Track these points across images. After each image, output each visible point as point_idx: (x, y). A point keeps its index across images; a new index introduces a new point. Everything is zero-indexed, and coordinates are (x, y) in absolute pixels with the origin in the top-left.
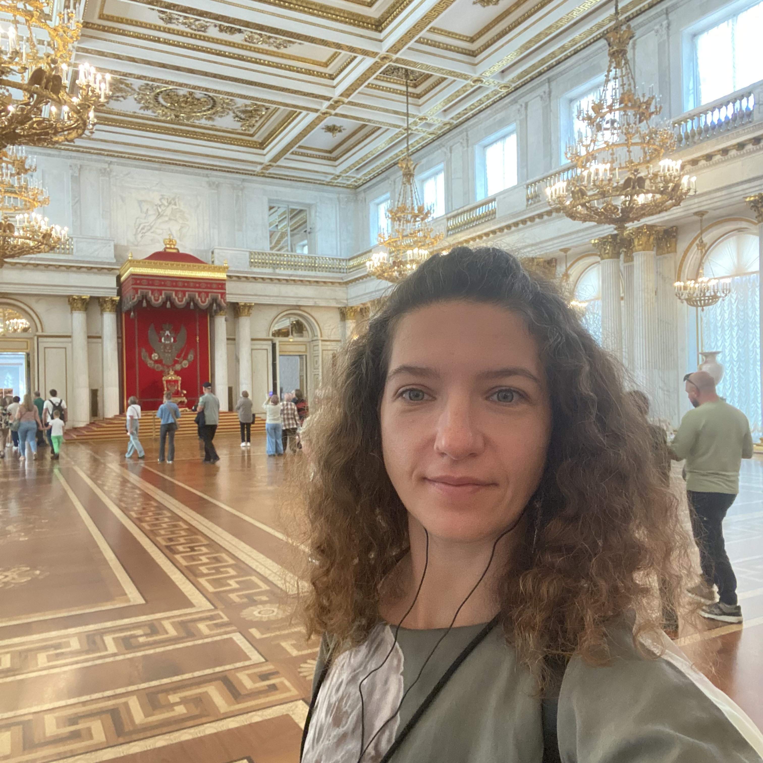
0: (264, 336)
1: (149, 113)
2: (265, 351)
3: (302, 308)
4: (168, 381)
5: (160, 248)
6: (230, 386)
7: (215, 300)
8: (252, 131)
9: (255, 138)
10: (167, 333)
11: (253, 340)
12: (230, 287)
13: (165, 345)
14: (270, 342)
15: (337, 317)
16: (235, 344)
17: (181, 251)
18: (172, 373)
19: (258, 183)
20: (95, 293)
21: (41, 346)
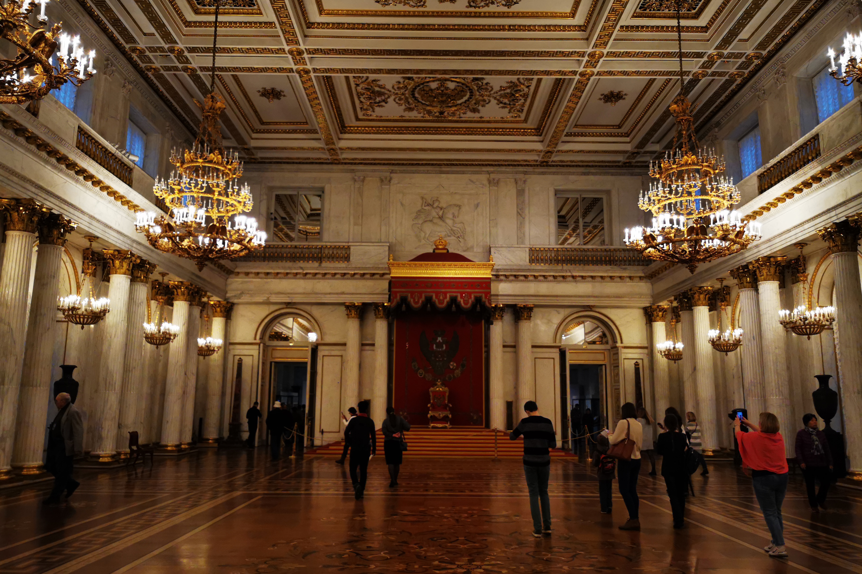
0: (549, 342)
1: (414, 114)
2: (552, 360)
3: (594, 309)
4: (435, 393)
6: (510, 400)
7: (478, 300)
8: (523, 117)
9: (528, 125)
10: (440, 339)
11: (533, 347)
13: (435, 352)
14: (557, 350)
15: (641, 318)
16: (515, 352)
17: (451, 251)
18: (439, 383)
19: (543, 173)
20: (368, 299)
21: (320, 354)
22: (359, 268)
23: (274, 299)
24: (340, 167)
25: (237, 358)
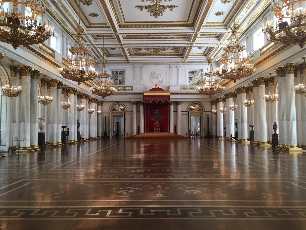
0: (185, 110)
1: (148, 52)
2: (186, 115)
4: (156, 124)
5: (154, 87)
6: (175, 125)
7: (166, 101)
8: (178, 52)
9: (179, 53)
10: (157, 110)
11: (181, 112)
12: (171, 97)
13: (156, 114)
14: (188, 112)
15: (210, 104)
16: (177, 113)
17: (159, 88)
18: (157, 121)
19: (184, 65)
20: (138, 100)
21: (126, 114)
22: (136, 92)
23: (114, 100)
24: (130, 64)
25: (105, 116)
